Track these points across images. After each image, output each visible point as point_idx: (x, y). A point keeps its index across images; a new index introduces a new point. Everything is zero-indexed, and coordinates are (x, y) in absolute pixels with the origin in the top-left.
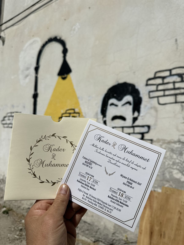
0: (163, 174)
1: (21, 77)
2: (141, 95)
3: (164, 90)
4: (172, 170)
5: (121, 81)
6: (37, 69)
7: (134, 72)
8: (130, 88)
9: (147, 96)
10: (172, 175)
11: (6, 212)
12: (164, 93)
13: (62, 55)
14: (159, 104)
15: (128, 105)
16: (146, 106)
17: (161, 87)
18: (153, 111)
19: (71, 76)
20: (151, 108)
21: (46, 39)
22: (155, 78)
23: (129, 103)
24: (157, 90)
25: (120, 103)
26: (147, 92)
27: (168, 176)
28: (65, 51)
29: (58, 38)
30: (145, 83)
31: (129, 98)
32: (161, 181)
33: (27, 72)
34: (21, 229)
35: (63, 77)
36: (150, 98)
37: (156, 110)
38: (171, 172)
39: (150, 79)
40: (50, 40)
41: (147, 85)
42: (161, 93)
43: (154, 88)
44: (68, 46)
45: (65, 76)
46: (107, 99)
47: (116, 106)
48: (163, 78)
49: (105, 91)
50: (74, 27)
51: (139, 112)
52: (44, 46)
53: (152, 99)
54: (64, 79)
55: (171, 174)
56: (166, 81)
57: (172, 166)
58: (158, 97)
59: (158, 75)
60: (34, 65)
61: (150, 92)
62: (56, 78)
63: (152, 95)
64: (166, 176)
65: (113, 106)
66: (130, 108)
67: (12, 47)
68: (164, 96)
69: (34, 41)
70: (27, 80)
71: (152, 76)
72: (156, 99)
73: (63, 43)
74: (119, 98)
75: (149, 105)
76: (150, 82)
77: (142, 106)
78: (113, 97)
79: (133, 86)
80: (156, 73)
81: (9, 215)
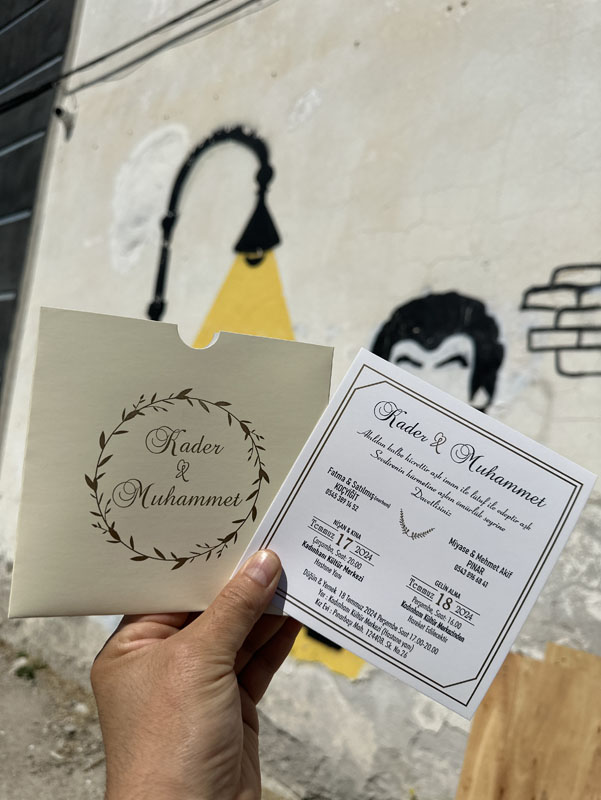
0: (554, 603)
1: (115, 244)
2: (504, 338)
3: (580, 330)
4: (585, 593)
5: (441, 288)
6: (168, 224)
7: (486, 263)
8: (468, 312)
9: (523, 344)
10: (584, 608)
11: (27, 673)
12: (579, 339)
13: (253, 187)
14: (561, 372)
15: (456, 367)
16: (515, 375)
17: (569, 320)
18: (537, 395)
19: (279, 256)
20: (533, 383)
21: (206, 132)
22: (553, 287)
23: (459, 359)
24: (557, 328)
25: (430, 359)
26: (524, 331)
27: (568, 609)
28: (265, 176)
29: (247, 131)
30: (519, 300)
31: (460, 344)
32: (545, 623)
33: (136, 232)
34: (72, 733)
35: (253, 256)
36: (532, 349)
37: (548, 391)
38: (582, 599)
39: (536, 290)
40: (220, 136)
41: (525, 307)
42: (570, 339)
43: (547, 319)
44: (275, 160)
45: (259, 254)
46: (387, 341)
47: (418, 364)
48: (581, 290)
49: (384, 314)
50: (300, 101)
51: (491, 391)
52: (197, 153)
53: (537, 355)
54: (254, 263)
55: (579, 604)
56: (588, 299)
57: (584, 579)
58: (558, 350)
59: (563, 278)
60: (162, 210)
61: (533, 331)
62: (230, 260)
63: (539, 340)
64: (564, 610)
65: (406, 366)
66: (463, 376)
67: (97, 148)
68: (579, 347)
69: (168, 135)
70: (135, 256)
71: (545, 280)
72: (551, 356)
73: (260, 148)
74: (430, 341)
75: (526, 374)
76: (535, 299)
77: (504, 375)
78: (410, 336)
79: (478, 307)
80: (557, 271)
81: (34, 684)
